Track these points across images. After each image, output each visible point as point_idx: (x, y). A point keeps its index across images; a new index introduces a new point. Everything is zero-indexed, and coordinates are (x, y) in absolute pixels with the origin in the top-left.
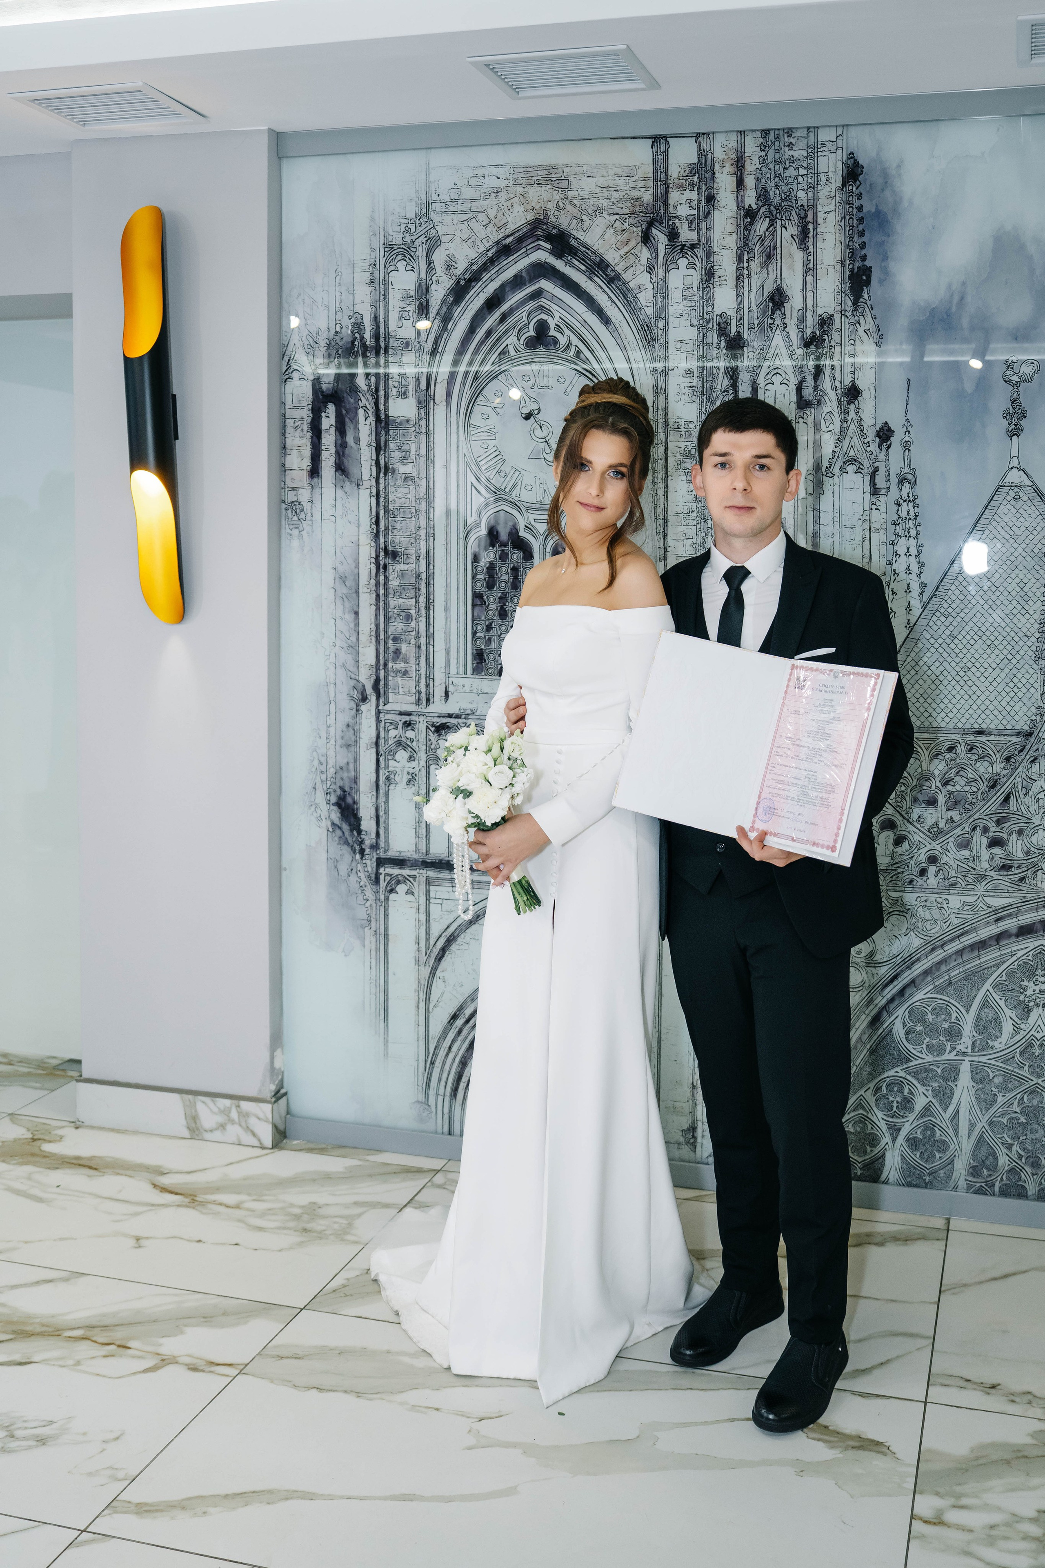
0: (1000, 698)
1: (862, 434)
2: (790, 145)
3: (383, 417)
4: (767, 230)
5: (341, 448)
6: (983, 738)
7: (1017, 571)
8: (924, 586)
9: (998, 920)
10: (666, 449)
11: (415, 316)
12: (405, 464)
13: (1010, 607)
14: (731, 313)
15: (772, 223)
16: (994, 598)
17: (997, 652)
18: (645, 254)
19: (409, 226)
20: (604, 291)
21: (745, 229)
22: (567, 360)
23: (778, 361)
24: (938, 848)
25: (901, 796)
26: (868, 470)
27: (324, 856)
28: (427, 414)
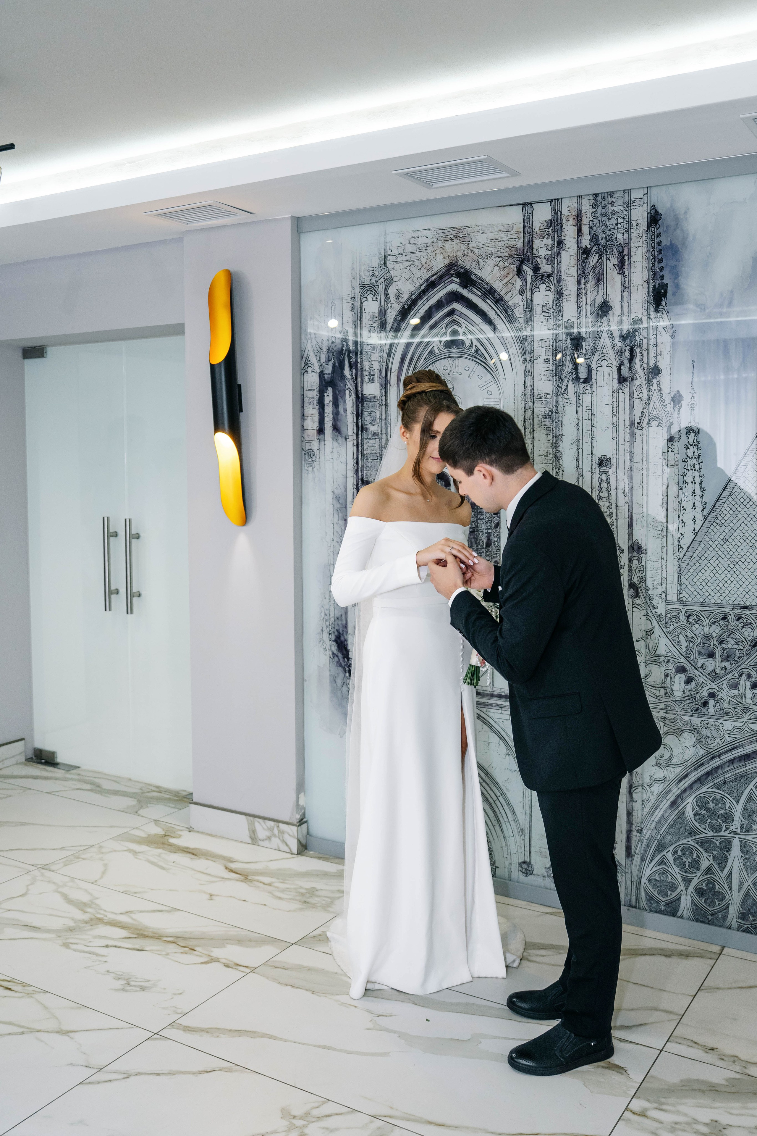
1: (662, 400)
2: (612, 203)
3: (360, 395)
4: (597, 262)
5: (336, 414)
6: (747, 612)
8: (705, 504)
10: (533, 413)
11: (379, 329)
12: (373, 425)
14: (575, 319)
15: (601, 257)
18: (519, 282)
19: (375, 272)
20: (493, 309)
21: (583, 262)
22: (470, 355)
23: (604, 351)
24: (716, 687)
25: (689, 649)
26: (665, 424)
27: (328, 673)
28: (386, 393)
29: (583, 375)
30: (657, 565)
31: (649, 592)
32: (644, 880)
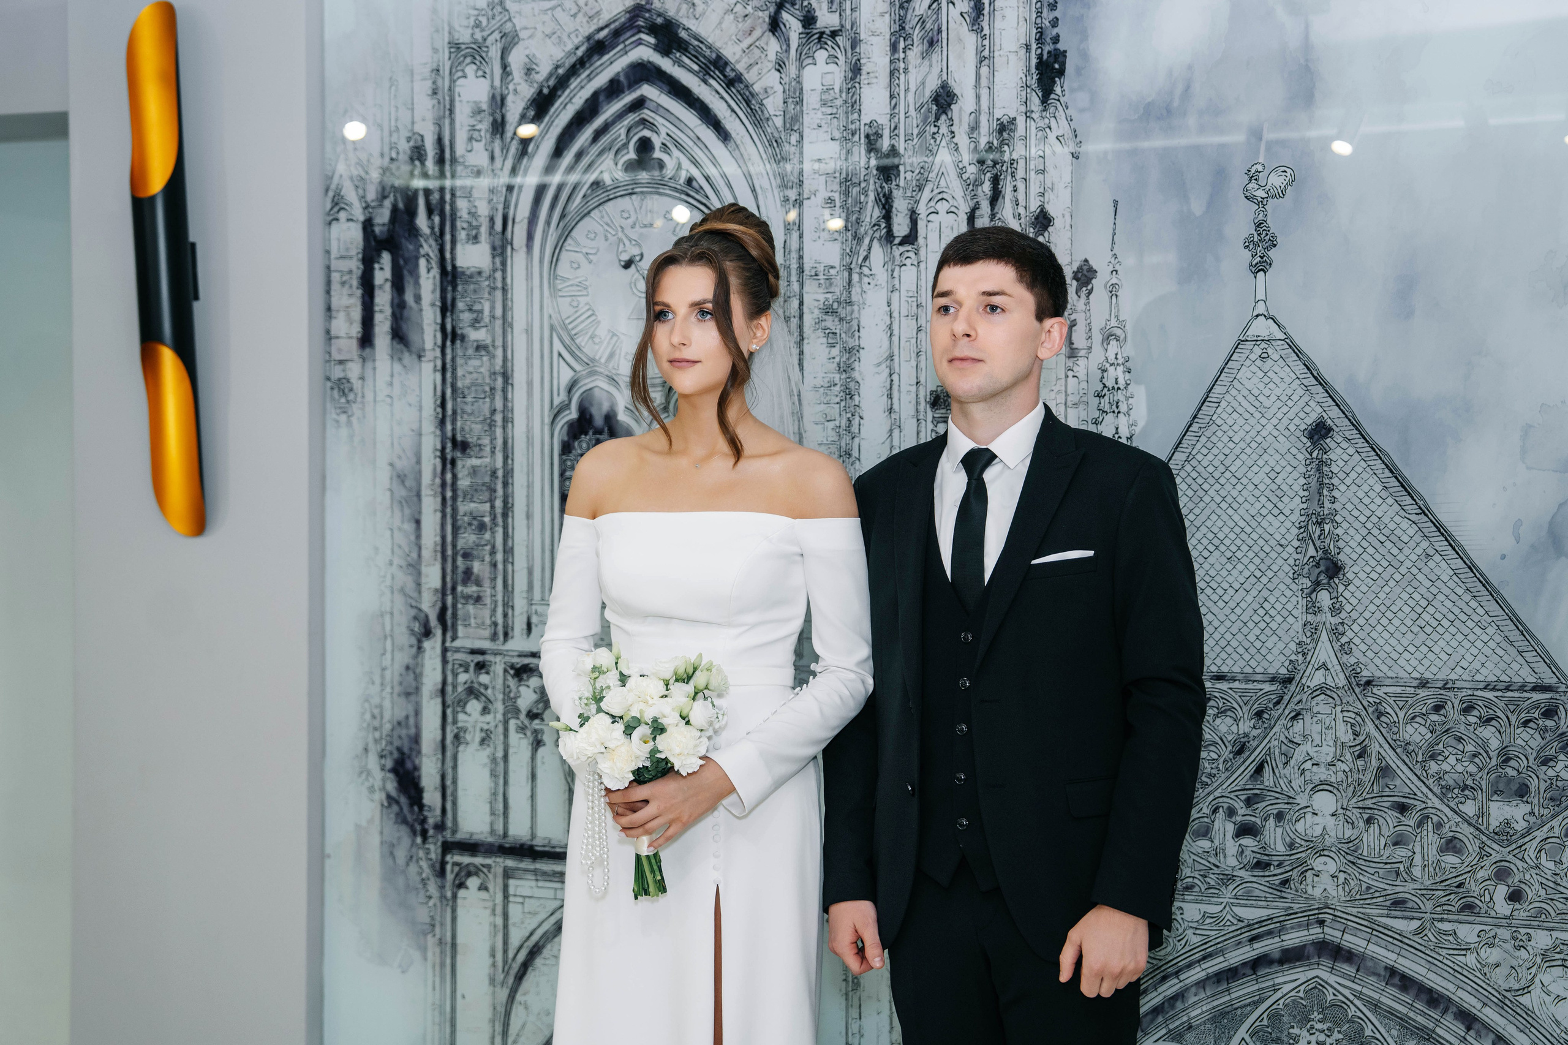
0: (1245, 630)
3: (449, 268)
4: (929, 7)
5: (398, 307)
6: (1224, 686)
7: (1266, 457)
9: (1253, 939)
10: (801, 303)
11: (488, 136)
12: (477, 328)
13: (1258, 505)
14: (883, 120)
16: (1235, 493)
17: (1240, 567)
18: (773, 45)
19: (480, 18)
20: (722, 98)
21: (900, 6)
22: (676, 190)
23: (943, 183)
27: (376, 838)
28: (503, 263)
29: (901, 227)
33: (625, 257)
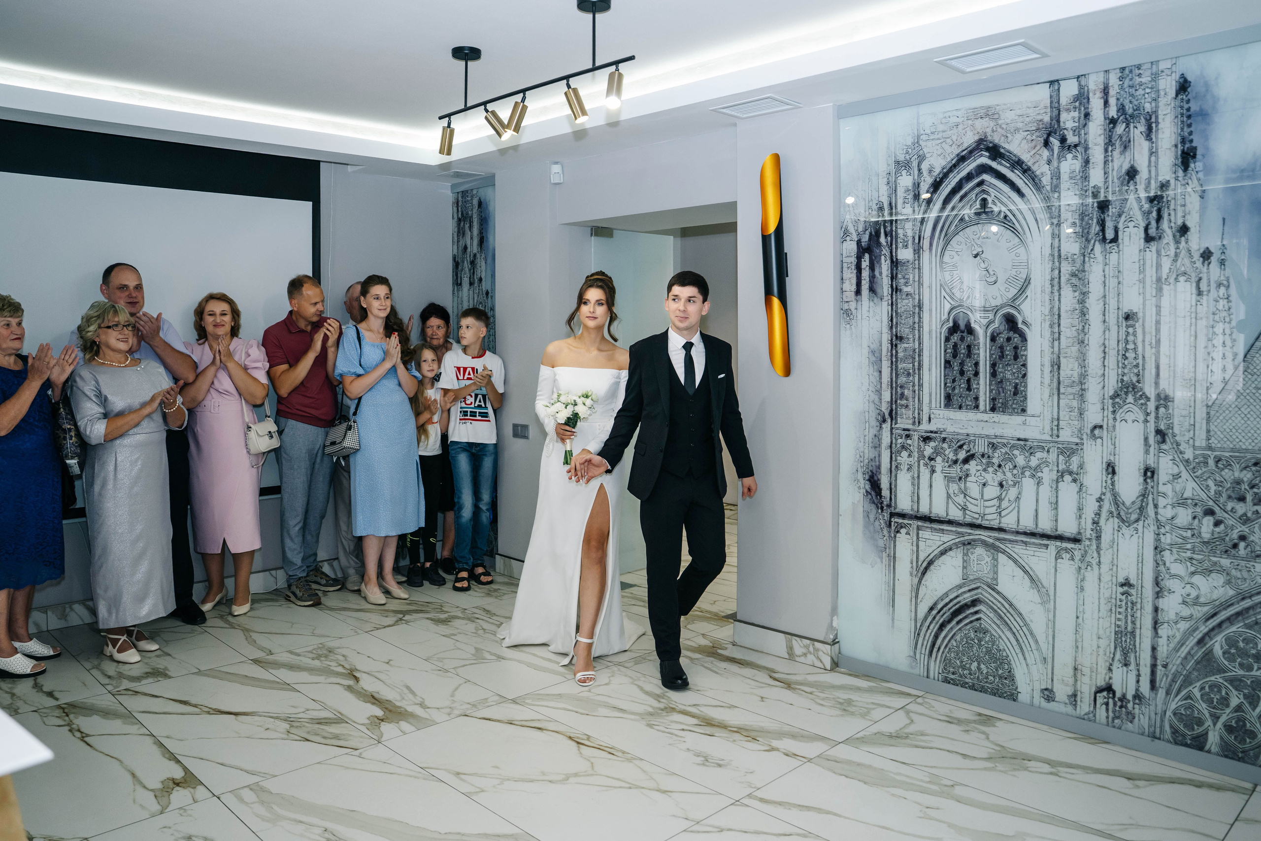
1: (1191, 256)
2: (1140, 75)
3: (895, 260)
4: (1124, 131)
5: (872, 278)
10: (1060, 272)
11: (912, 200)
12: (907, 286)
14: (1101, 184)
15: (1128, 126)
18: (1046, 153)
19: (908, 150)
20: (1021, 179)
21: (1110, 131)
22: (999, 222)
23: (1131, 213)
24: (1247, 530)
25: (1219, 494)
26: (1194, 279)
27: (862, 509)
28: (919, 257)
29: (1110, 235)
30: (1184, 413)
31: (1177, 438)
32: (1169, 713)
33: (975, 252)
